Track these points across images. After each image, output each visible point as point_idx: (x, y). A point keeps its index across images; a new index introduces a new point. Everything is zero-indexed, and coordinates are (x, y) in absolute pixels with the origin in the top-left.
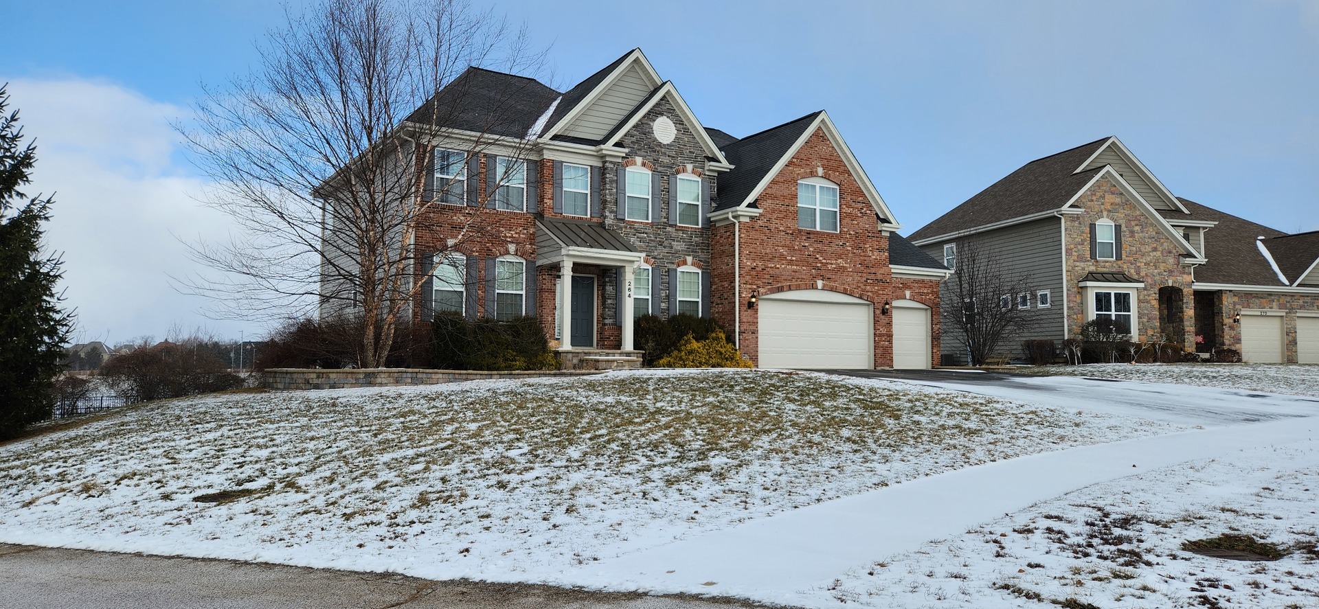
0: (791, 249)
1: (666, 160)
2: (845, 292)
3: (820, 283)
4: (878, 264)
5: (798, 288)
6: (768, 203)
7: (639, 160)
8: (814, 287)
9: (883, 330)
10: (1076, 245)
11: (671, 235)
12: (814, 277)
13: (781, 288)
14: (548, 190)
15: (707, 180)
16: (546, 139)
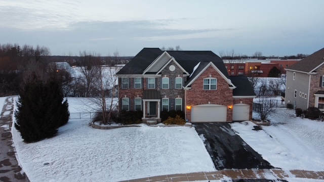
0: (201, 95)
1: (173, 75)
2: (217, 104)
3: (209, 102)
4: (229, 96)
5: (203, 104)
6: (194, 85)
7: (166, 76)
8: (208, 103)
9: (230, 113)
10: (314, 83)
11: (173, 91)
12: (208, 101)
13: (198, 104)
14: (145, 84)
15: (184, 78)
16: (143, 74)
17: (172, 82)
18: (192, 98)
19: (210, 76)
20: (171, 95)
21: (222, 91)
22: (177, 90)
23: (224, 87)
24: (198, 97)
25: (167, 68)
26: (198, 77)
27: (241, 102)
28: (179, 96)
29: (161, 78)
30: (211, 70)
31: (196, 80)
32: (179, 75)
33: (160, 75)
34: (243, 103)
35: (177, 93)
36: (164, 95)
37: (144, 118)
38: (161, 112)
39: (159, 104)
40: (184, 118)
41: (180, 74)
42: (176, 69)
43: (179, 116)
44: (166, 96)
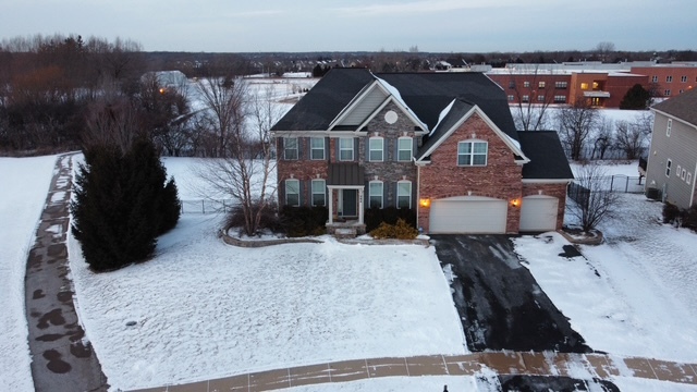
0: (452, 177)
1: (392, 131)
2: (487, 196)
3: (470, 193)
4: (513, 180)
5: (455, 195)
7: (377, 133)
8: (466, 194)
9: (514, 214)
11: (394, 167)
12: (466, 190)
13: (445, 197)
14: (332, 151)
15: (416, 139)
16: (329, 131)
17: (390, 147)
18: (433, 183)
19: (474, 135)
20: (389, 174)
21: (499, 169)
22: (401, 163)
23: (504, 160)
24: (446, 181)
25: (380, 118)
26: (447, 139)
27: (540, 192)
28: (404, 177)
29: (366, 139)
30: (477, 124)
31: (442, 145)
32: (405, 133)
33: (365, 133)
34: (544, 193)
35: (400, 171)
36: (374, 174)
37: (330, 223)
38: (367, 211)
39: (361, 194)
40: (414, 225)
41: (408, 129)
42: (398, 120)
43: (403, 222)
44: (376, 177)
